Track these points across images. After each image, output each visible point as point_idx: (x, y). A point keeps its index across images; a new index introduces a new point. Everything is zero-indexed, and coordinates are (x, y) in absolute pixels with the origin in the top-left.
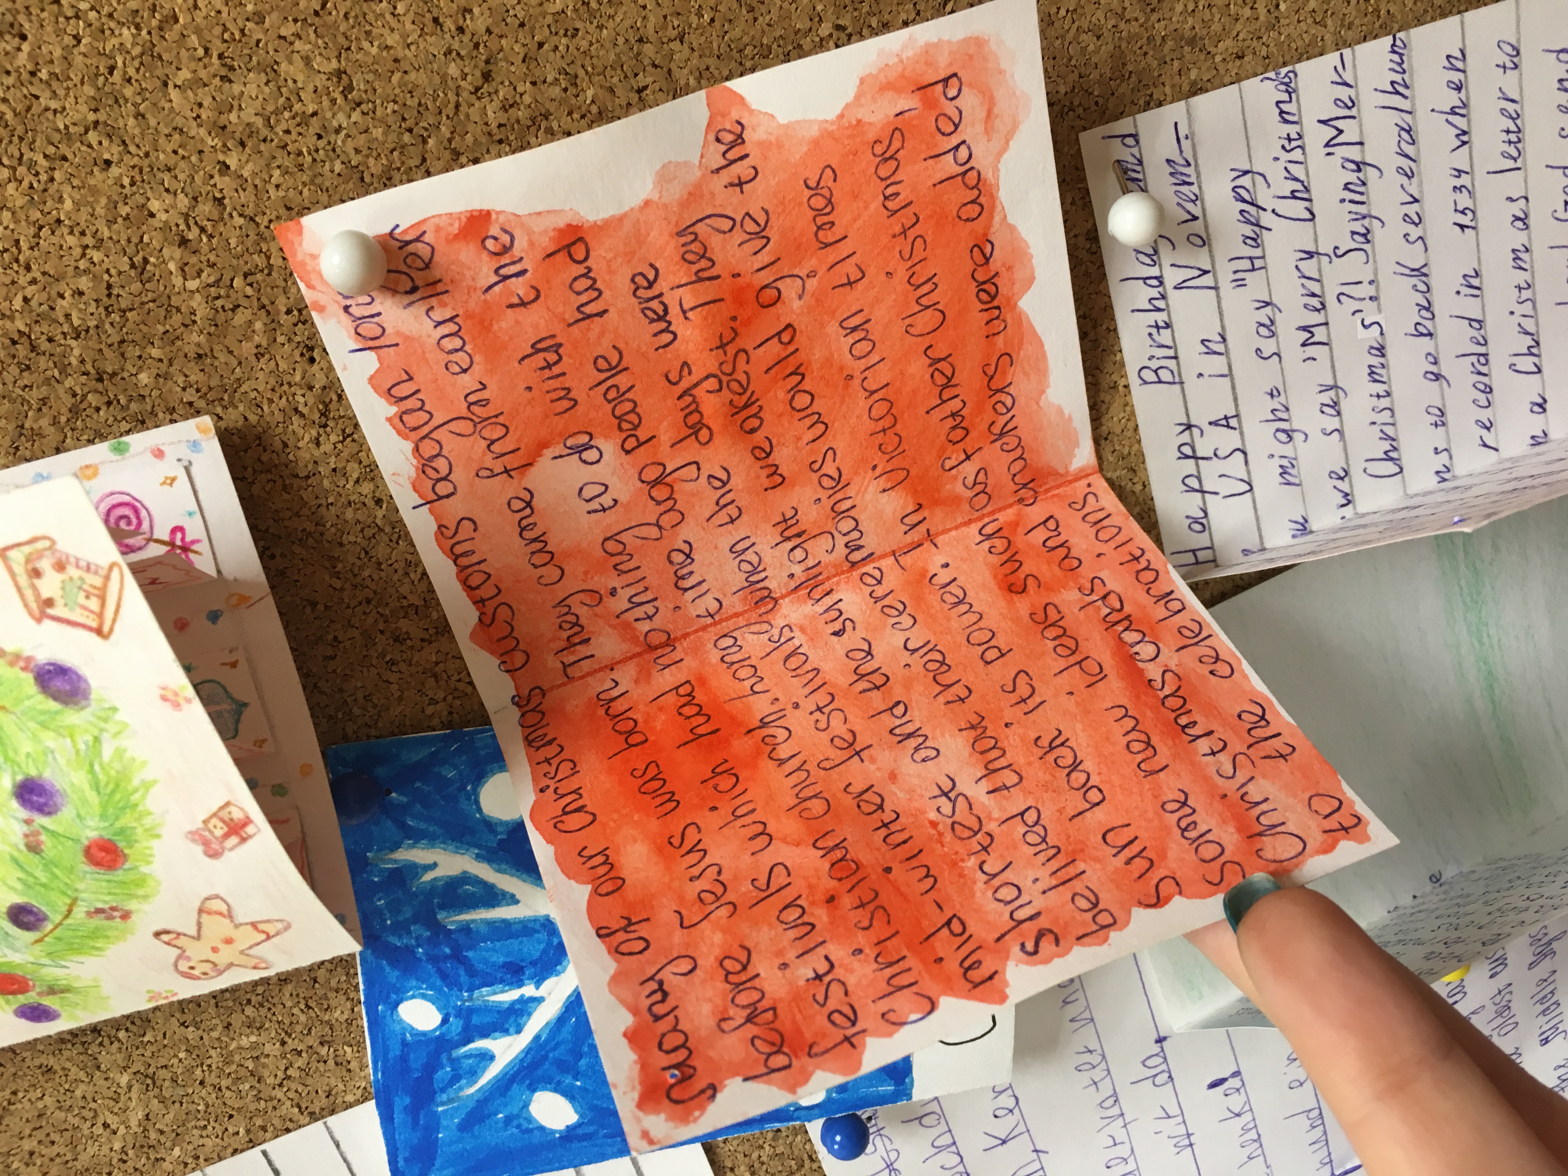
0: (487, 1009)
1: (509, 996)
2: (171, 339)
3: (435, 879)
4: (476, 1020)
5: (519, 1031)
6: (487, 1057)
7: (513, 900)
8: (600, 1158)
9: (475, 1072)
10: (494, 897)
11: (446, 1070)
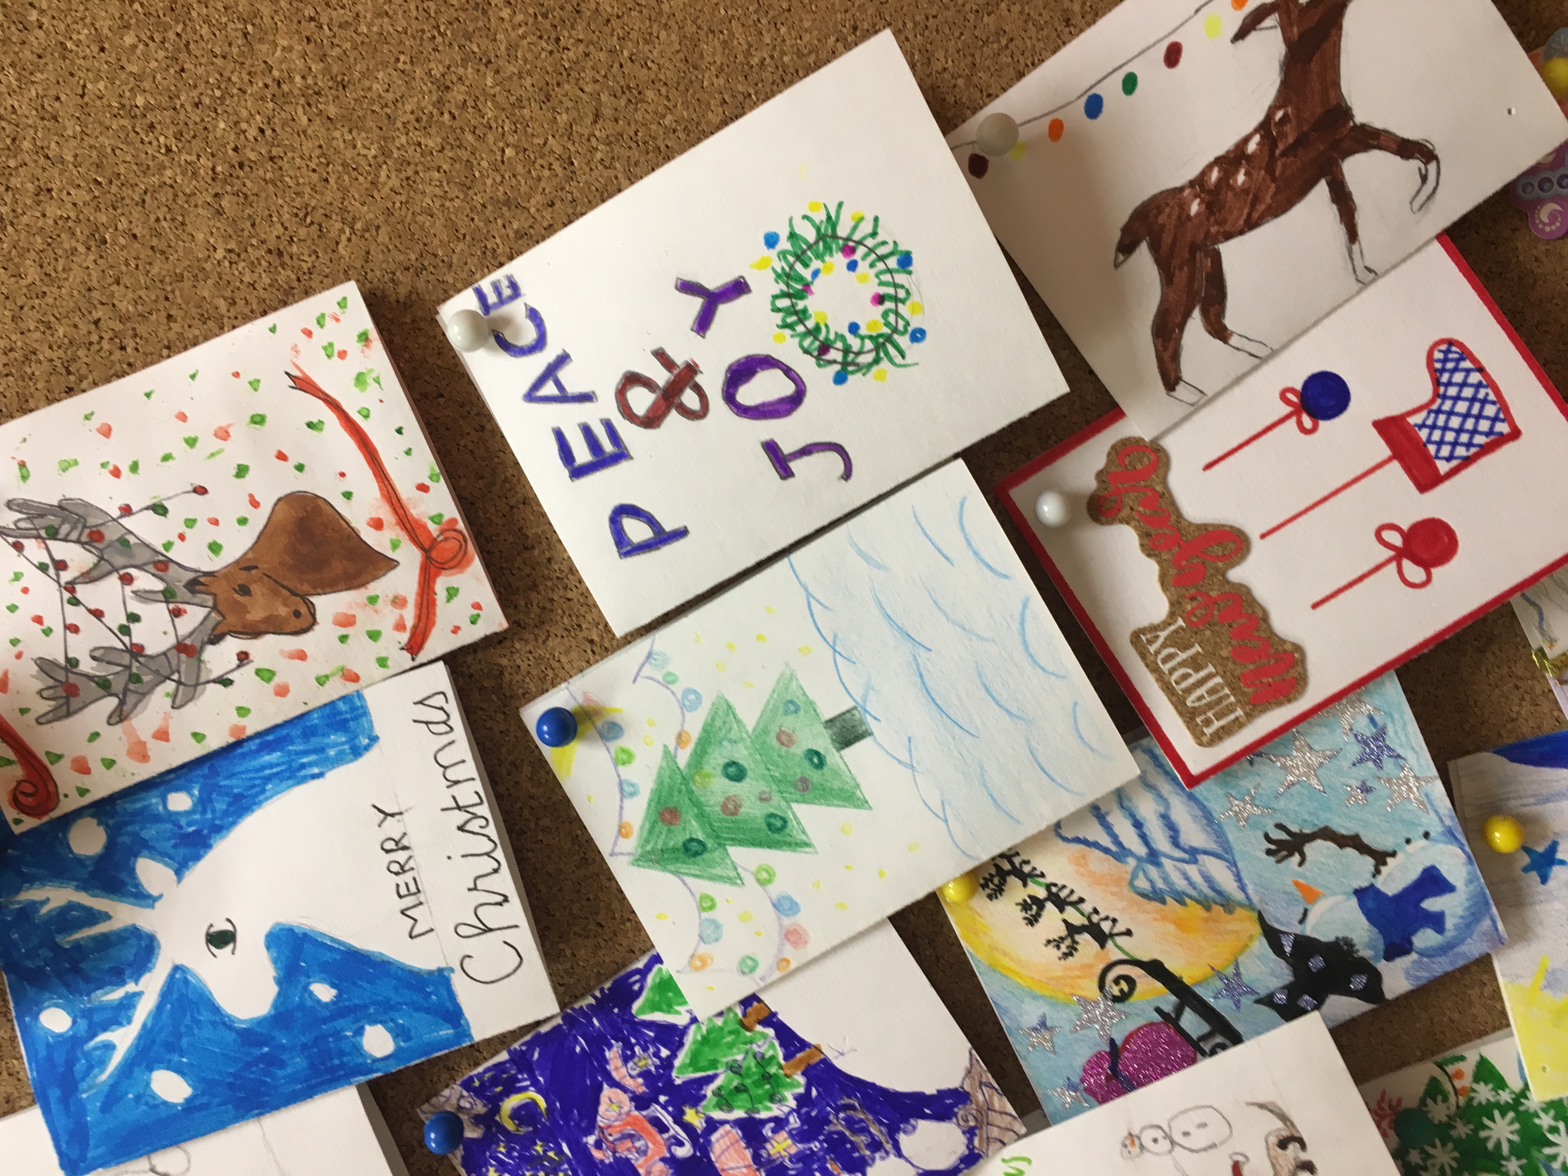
0: (104, 1007)
3: (50, 911)
4: (96, 1018)
5: (129, 1022)
6: (109, 1047)
7: (107, 917)
8: (221, 1125)
9: (103, 1063)
10: (93, 917)
11: (81, 1065)
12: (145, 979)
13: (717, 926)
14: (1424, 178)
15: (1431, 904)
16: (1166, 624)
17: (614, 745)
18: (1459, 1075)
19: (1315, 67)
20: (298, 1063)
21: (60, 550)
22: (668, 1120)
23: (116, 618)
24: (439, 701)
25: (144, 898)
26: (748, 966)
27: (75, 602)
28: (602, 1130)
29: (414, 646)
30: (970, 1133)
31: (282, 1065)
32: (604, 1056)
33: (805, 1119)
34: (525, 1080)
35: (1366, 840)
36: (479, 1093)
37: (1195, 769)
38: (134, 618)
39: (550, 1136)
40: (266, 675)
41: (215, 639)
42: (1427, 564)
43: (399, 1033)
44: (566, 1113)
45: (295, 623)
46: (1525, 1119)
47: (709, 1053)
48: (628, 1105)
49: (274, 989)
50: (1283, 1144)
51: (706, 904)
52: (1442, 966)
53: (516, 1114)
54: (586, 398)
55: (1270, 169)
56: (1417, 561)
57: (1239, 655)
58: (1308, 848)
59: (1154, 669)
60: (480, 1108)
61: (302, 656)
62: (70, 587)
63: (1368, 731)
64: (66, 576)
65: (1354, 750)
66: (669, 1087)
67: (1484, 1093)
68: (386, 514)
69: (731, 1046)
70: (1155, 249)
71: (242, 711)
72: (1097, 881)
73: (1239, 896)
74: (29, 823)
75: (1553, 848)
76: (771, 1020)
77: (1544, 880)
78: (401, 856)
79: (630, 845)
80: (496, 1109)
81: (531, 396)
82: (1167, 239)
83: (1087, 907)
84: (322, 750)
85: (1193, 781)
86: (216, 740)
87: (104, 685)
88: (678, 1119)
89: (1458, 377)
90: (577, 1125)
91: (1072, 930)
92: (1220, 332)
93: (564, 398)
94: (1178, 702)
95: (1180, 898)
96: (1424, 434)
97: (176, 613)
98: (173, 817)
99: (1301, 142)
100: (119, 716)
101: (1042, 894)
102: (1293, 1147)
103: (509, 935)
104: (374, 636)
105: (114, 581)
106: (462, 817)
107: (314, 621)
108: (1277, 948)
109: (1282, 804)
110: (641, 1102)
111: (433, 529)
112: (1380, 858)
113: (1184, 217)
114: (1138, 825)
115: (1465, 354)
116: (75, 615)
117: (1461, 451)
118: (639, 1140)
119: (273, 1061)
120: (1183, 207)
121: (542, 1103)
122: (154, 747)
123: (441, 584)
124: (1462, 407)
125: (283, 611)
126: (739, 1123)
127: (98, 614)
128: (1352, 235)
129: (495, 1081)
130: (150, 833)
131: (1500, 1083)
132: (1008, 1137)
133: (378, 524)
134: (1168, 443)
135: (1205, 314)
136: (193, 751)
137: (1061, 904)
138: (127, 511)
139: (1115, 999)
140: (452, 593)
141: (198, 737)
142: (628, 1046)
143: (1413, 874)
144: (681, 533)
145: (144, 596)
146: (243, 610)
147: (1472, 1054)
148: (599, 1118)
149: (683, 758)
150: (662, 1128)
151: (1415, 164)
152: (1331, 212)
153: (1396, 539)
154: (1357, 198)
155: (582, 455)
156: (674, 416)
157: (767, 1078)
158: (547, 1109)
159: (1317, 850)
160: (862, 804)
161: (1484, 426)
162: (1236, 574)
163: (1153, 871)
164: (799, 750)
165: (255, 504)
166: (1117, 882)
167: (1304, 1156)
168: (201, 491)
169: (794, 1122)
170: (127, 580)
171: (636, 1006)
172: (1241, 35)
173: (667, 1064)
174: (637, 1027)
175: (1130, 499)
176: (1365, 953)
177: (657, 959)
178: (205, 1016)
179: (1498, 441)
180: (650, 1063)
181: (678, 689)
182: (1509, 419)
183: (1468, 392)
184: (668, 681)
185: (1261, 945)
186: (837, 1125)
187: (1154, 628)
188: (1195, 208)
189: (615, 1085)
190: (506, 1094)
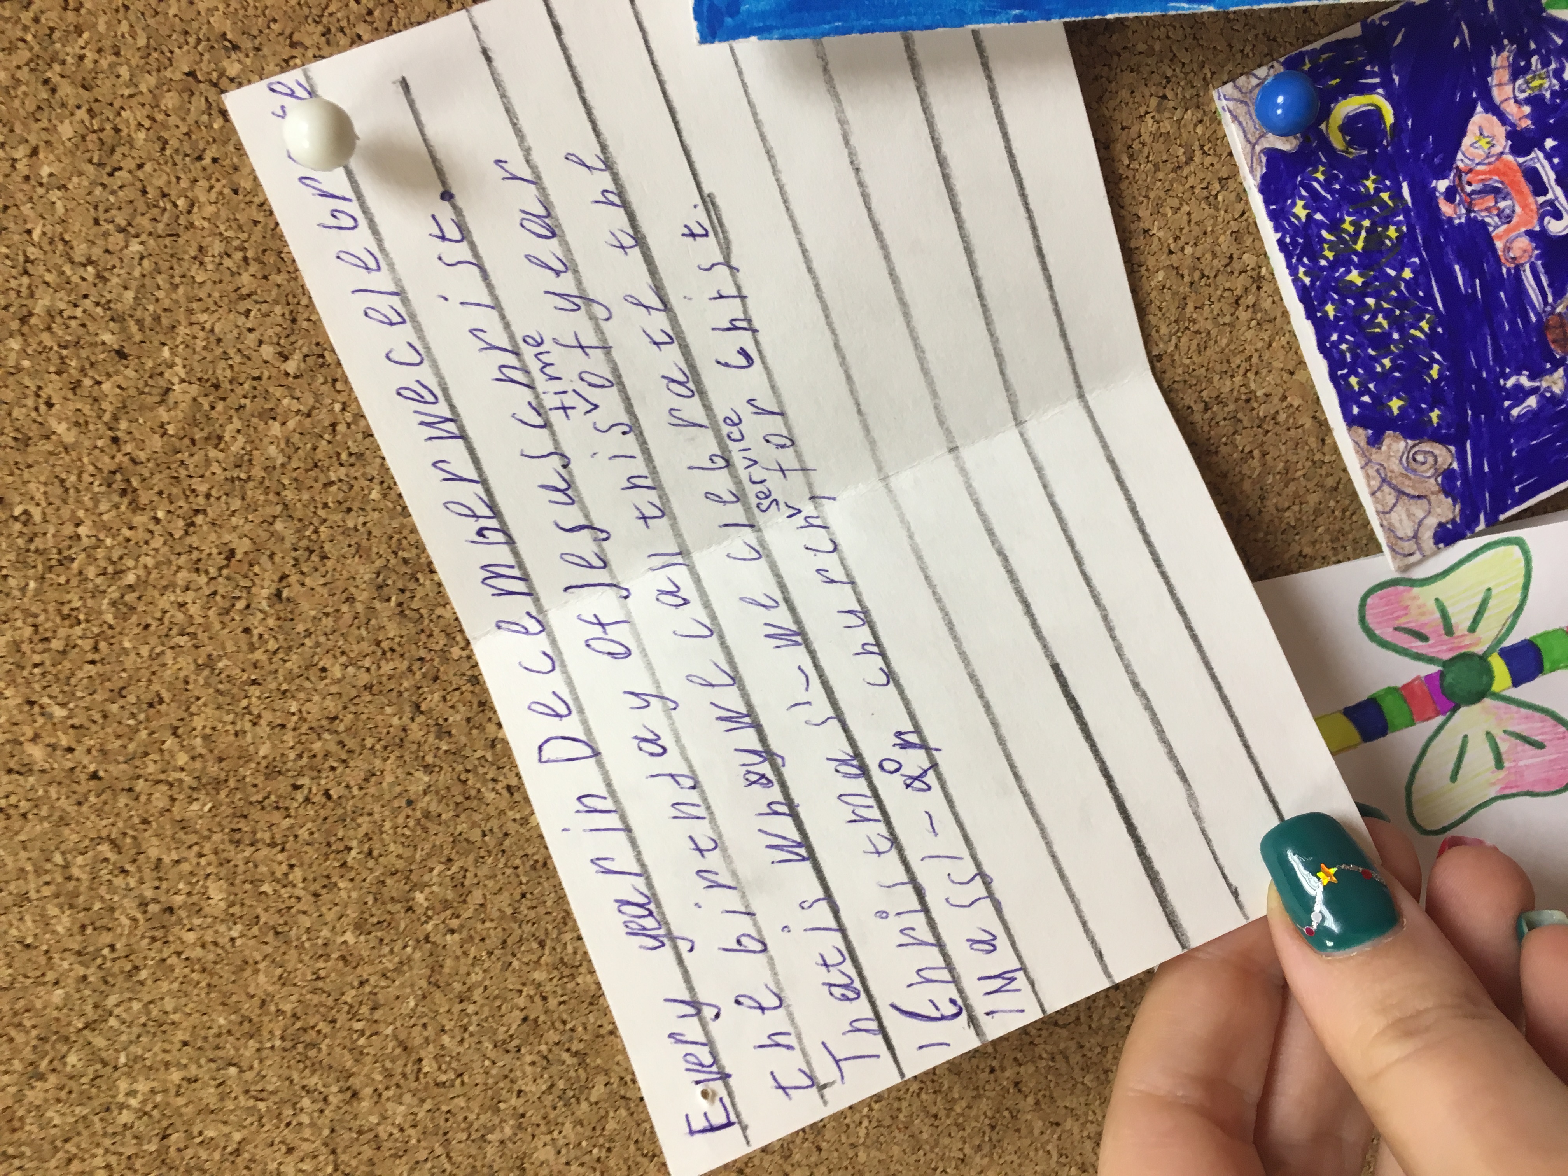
22: (1549, 176)
28: (1459, 173)
32: (1489, 61)
34: (1373, 75)
39: (1389, 169)
44: (1417, 138)
53: (1349, 125)
80: (1325, 114)
90: (1430, 158)
110: (1520, 143)
118: (1504, 199)
121: (1389, 117)
129: (1331, 68)
142: (1524, 54)
148: (1460, 156)
158: (1393, 126)
180: (1546, 85)
189: (1493, 109)
190: (1344, 92)
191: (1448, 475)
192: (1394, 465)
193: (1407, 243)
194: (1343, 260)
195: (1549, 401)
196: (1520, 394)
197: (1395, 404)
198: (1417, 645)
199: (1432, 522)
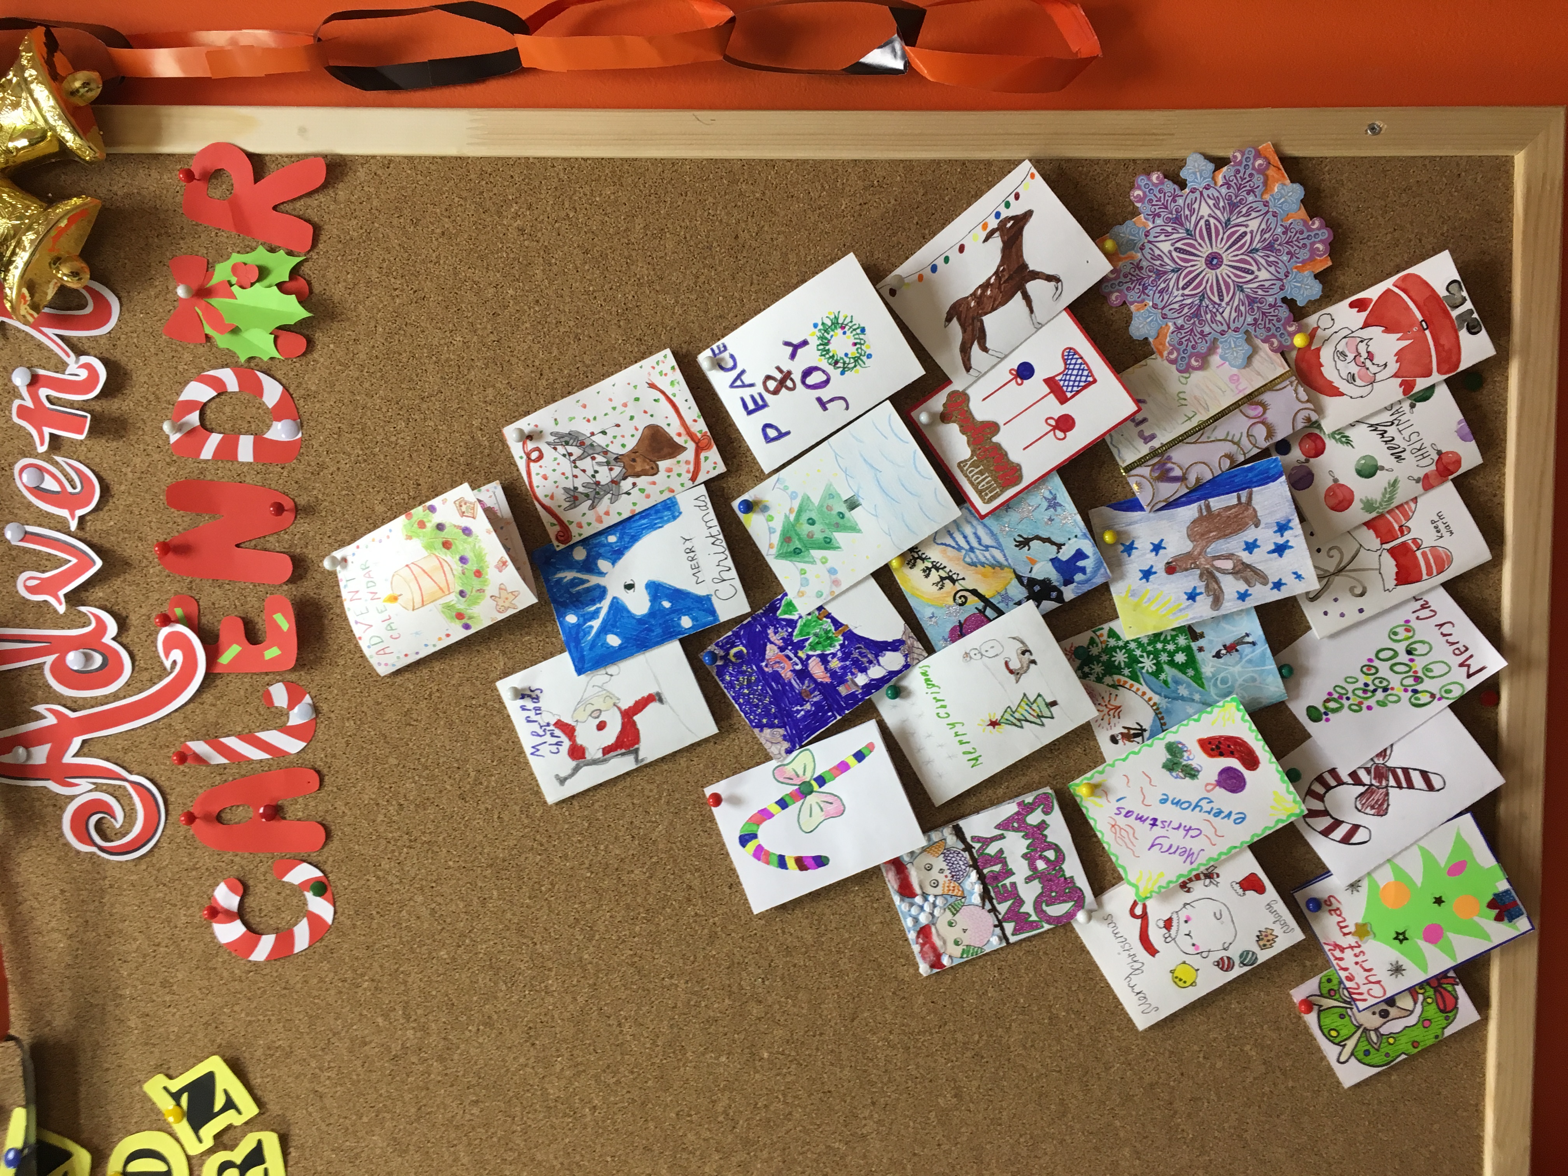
0: (589, 613)
1: (593, 608)
2: (482, 453)
3: (568, 580)
4: (586, 617)
5: (598, 618)
6: (591, 627)
7: (588, 581)
8: (631, 655)
9: (589, 633)
10: (584, 582)
11: (581, 634)
12: (603, 602)
13: (807, 580)
14: (1057, 289)
15: (1081, 563)
16: (970, 459)
17: (766, 514)
18: (1102, 635)
19: (1014, 250)
20: (658, 631)
21: (570, 449)
22: (792, 655)
23: (590, 472)
24: (702, 498)
25: (601, 574)
26: (819, 595)
27: (576, 467)
28: (767, 660)
29: (693, 479)
30: (906, 656)
31: (653, 631)
32: (767, 632)
33: (843, 653)
34: (738, 642)
35: (1053, 539)
36: (721, 647)
37: (983, 513)
38: (596, 472)
39: (749, 663)
40: (642, 490)
41: (624, 478)
42: (1065, 431)
43: (694, 619)
44: (754, 654)
45: (652, 472)
46: (1130, 652)
47: (806, 630)
48: (777, 651)
49: (649, 604)
50: (1023, 653)
51: (803, 572)
52: (1086, 588)
53: (735, 655)
54: (752, 385)
55: (999, 288)
56: (1061, 430)
57: (997, 469)
58: (1031, 544)
59: (966, 476)
60: (722, 653)
61: (654, 483)
62: (574, 462)
63: (1050, 497)
64: (572, 458)
65: (1045, 504)
66: (792, 643)
67: (1112, 642)
68: (682, 431)
69: (814, 626)
70: (959, 320)
71: (634, 504)
72: (950, 559)
73: (1006, 563)
74: (562, 546)
75: (1133, 543)
76: (829, 616)
77: (1129, 555)
78: (692, 554)
79: (774, 551)
80: (728, 654)
81: (732, 386)
82: (963, 316)
83: (947, 570)
84: (661, 518)
85: (983, 517)
86: (625, 516)
87: (587, 496)
88: (796, 655)
89: (1073, 361)
90: (758, 658)
91: (942, 579)
92: (985, 349)
93: (744, 386)
94: (975, 487)
95: (983, 565)
96: (1061, 383)
97: (611, 470)
98: (610, 544)
99: (1011, 278)
100: (592, 507)
101: (930, 565)
102: (1027, 654)
103: (731, 582)
104: (679, 475)
105: (589, 459)
106: (713, 540)
107: (658, 471)
108: (1021, 583)
109: (1020, 527)
110: (782, 649)
111: (699, 435)
112: (1059, 546)
113: (969, 308)
114: (965, 537)
115: (1076, 353)
116: (577, 472)
117: (1075, 389)
118: (781, 663)
119: (650, 630)
120: (969, 304)
121: (745, 651)
122: (604, 517)
123: (703, 455)
124: (1075, 372)
125: (647, 467)
126: (818, 656)
127: (584, 471)
128: (1032, 311)
129: (727, 643)
130: (602, 551)
131: (1118, 638)
132: (921, 658)
133: (679, 435)
134: (969, 392)
135: (979, 343)
136: (618, 519)
137: (937, 569)
138: (593, 434)
139: (960, 605)
140: (706, 458)
141: (619, 514)
142: (776, 628)
143: (1073, 552)
144: (788, 433)
145: (599, 464)
146: (633, 467)
147: (1106, 626)
148: (766, 656)
149: (792, 517)
150: (790, 659)
151: (1053, 284)
152: (1023, 303)
153: (1053, 422)
154: (1032, 297)
155: (751, 406)
156: (784, 390)
157: (828, 638)
158: (747, 653)
159: (1035, 544)
160: (859, 531)
161: (1083, 379)
162: (995, 439)
163: (972, 555)
164: (835, 512)
165: (637, 429)
166: (958, 559)
167: (1032, 658)
168: (618, 425)
169: (839, 654)
170: (593, 458)
171: (778, 613)
172: (986, 240)
173: (791, 634)
174: (779, 621)
175: (955, 413)
176: (1055, 584)
177: (786, 595)
178: (625, 614)
179: (1089, 384)
180: (785, 634)
181: (789, 491)
182: (1092, 376)
183: (1077, 367)
184: (785, 489)
185: (1015, 582)
186: (856, 655)
187: (966, 461)
188: (973, 304)
189: (772, 643)
190: (732, 647)
191: (784, 736)
192: (768, 736)
193: (758, 681)
194: (742, 688)
195: (808, 712)
196: (798, 712)
197: (765, 721)
198: (790, 782)
199: (783, 749)
